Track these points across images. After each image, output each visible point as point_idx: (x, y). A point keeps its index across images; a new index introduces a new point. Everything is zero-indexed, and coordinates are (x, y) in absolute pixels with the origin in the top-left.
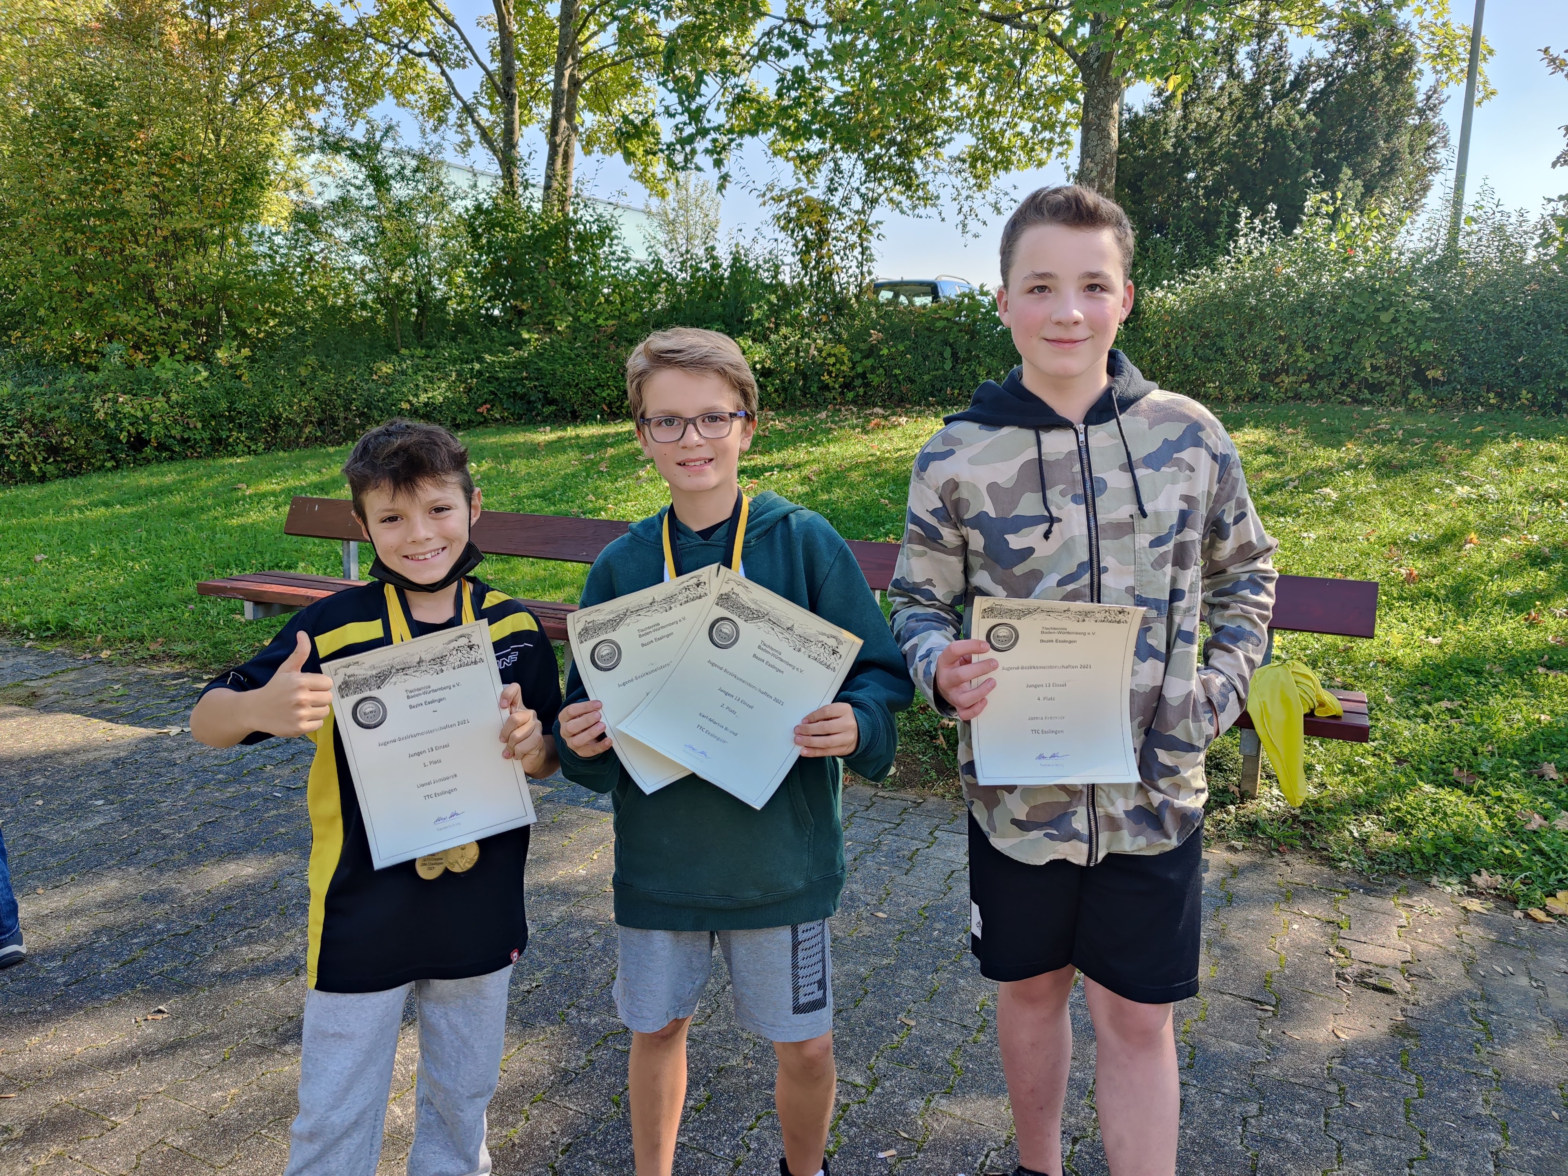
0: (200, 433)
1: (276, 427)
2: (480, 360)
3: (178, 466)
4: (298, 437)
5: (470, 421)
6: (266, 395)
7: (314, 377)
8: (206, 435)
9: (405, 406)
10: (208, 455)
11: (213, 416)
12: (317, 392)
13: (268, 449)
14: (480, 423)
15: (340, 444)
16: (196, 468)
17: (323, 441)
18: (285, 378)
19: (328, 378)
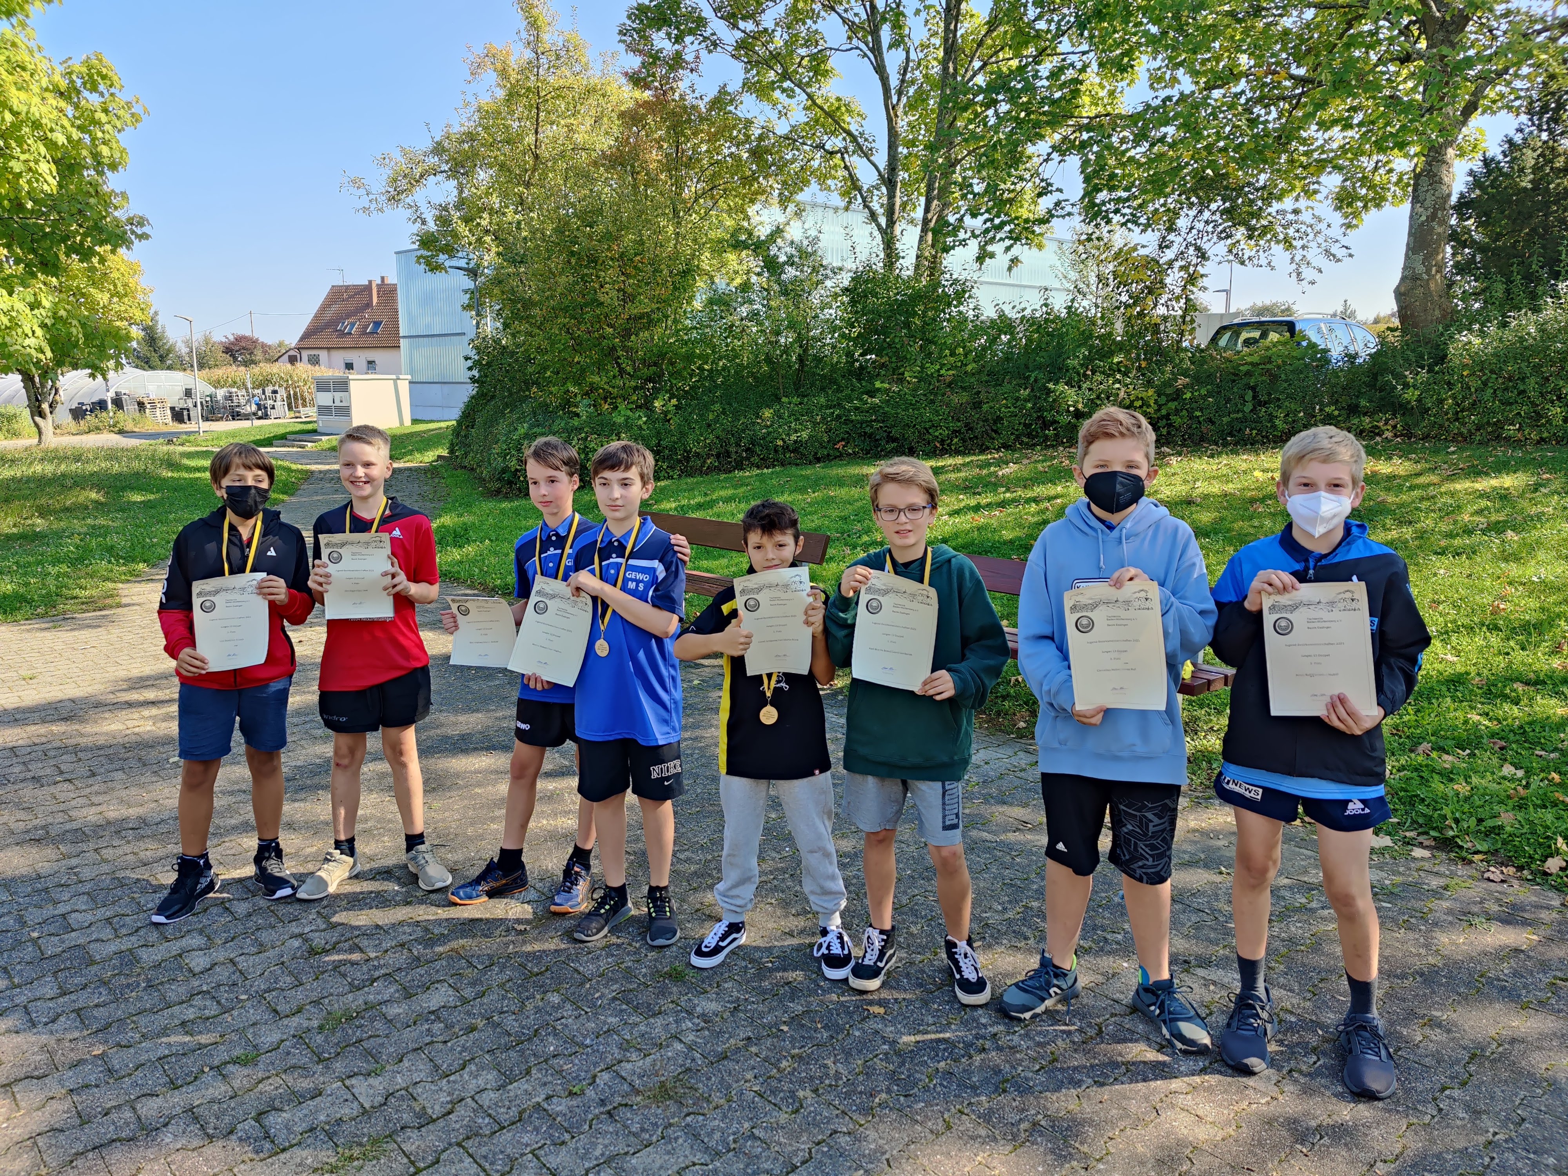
4: (702, 466)
5: (828, 455)
7: (716, 421)
9: (780, 443)
14: (836, 457)
18: (697, 422)
19: (726, 421)
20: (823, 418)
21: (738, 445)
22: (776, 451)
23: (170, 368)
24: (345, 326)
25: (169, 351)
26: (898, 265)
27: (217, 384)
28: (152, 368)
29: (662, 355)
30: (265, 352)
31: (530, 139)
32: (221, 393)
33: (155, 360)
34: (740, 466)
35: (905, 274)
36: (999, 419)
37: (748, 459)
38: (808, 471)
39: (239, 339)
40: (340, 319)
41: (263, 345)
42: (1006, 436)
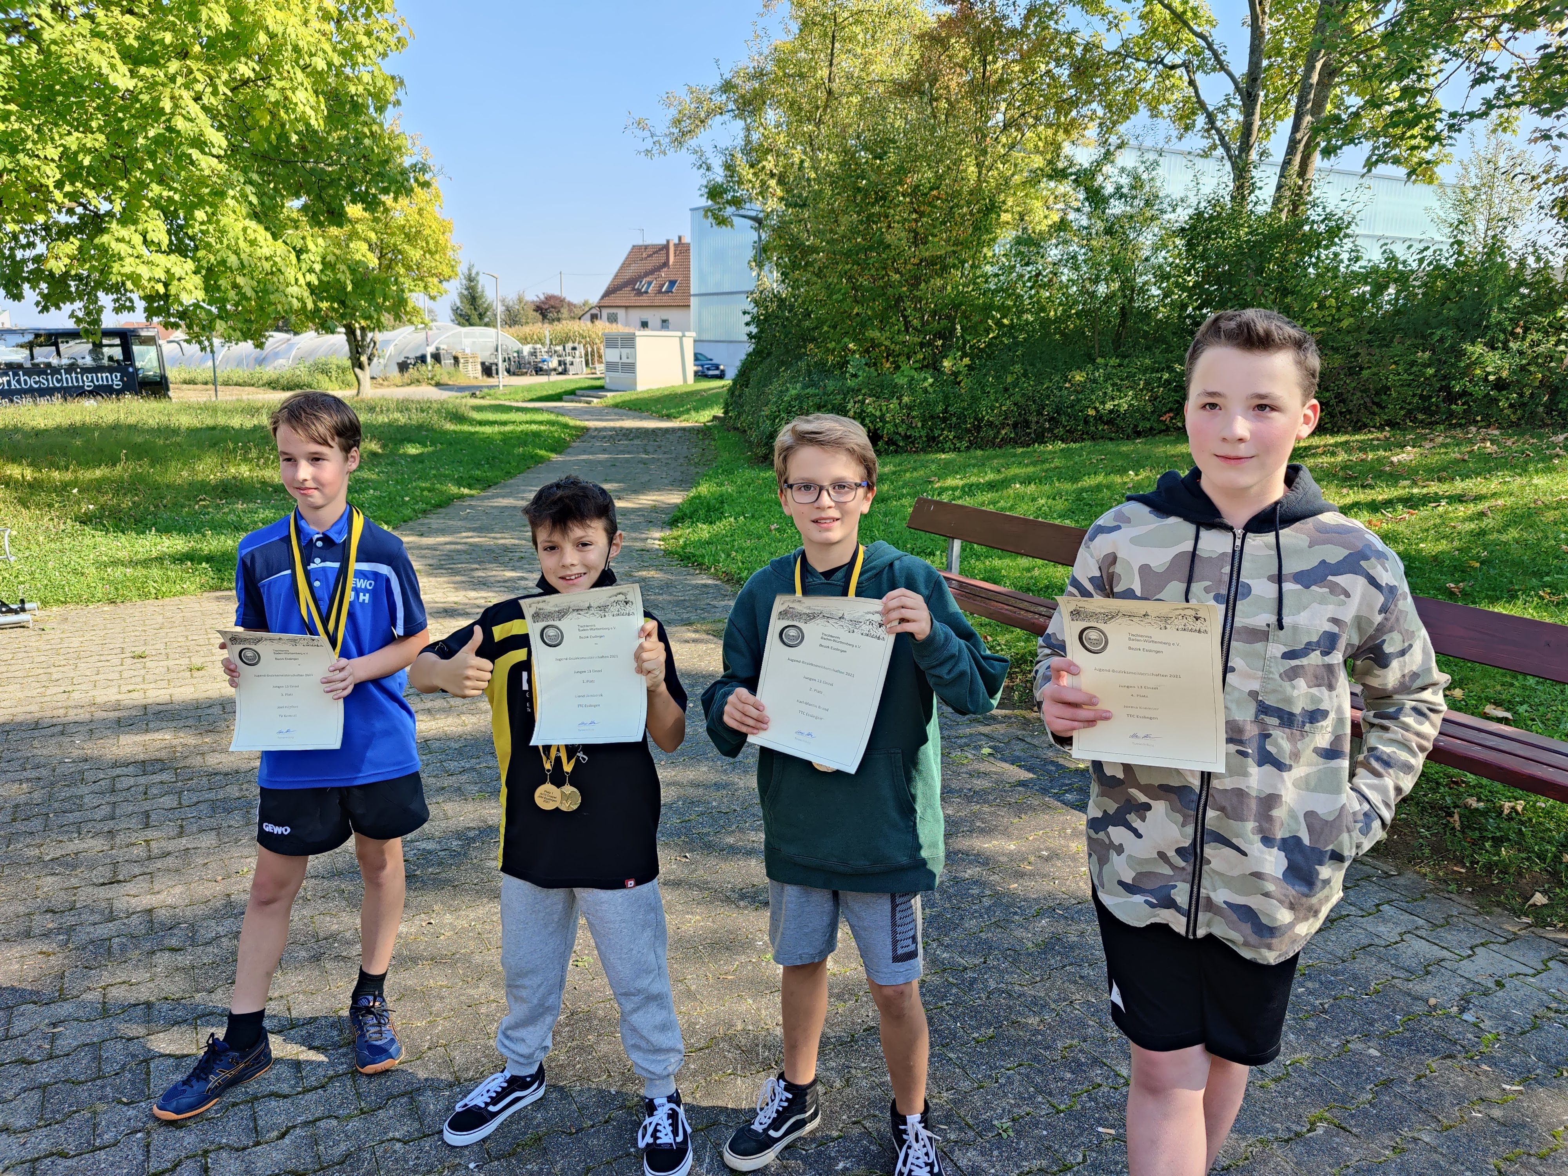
0: (919, 431)
1: (978, 428)
2: (1170, 369)
3: (897, 459)
4: (995, 437)
5: (1151, 429)
6: (975, 399)
7: (1015, 384)
8: (923, 433)
9: (1092, 412)
10: (924, 450)
11: (932, 417)
12: (1017, 398)
13: (968, 448)
14: (1160, 432)
15: (1028, 445)
16: (911, 460)
17: (1015, 442)
18: (992, 384)
19: (1028, 385)
20: (1147, 383)
21: (1039, 413)
22: (1086, 422)
23: (487, 325)
24: (642, 285)
25: (487, 310)
26: (1253, 197)
27: (524, 340)
28: (471, 325)
29: (956, 307)
30: (570, 311)
31: (823, 73)
32: (526, 349)
33: (475, 318)
34: (1040, 439)
35: (1261, 210)
36: (1386, 389)
37: (1050, 430)
38: (1126, 448)
39: (549, 298)
40: (639, 278)
41: (570, 304)
42: (1392, 410)
